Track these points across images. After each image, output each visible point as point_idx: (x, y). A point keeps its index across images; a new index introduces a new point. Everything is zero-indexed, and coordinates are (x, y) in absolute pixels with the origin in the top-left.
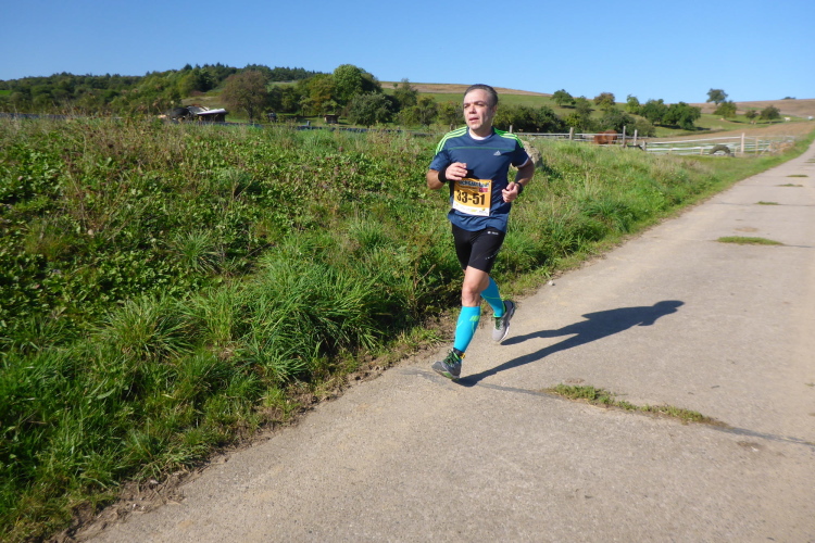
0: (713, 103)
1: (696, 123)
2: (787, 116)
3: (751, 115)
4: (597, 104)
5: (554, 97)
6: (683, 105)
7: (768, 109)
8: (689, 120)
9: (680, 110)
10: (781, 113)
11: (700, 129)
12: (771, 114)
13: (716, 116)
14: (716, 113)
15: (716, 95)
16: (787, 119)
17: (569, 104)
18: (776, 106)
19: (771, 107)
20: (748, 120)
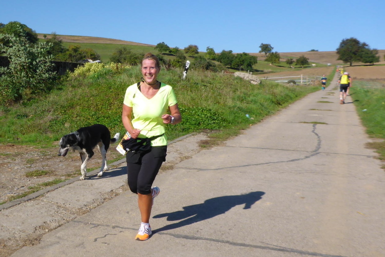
0: (263, 53)
1: (254, 67)
2: (313, 63)
3: (290, 62)
4: (187, 53)
5: (157, 47)
6: (245, 54)
7: (301, 58)
8: (249, 65)
9: (244, 58)
10: (309, 61)
11: (257, 71)
12: (303, 62)
13: (266, 62)
14: (266, 60)
15: (266, 48)
16: (313, 65)
17: (167, 52)
18: (306, 56)
19: (303, 57)
20: (288, 65)
